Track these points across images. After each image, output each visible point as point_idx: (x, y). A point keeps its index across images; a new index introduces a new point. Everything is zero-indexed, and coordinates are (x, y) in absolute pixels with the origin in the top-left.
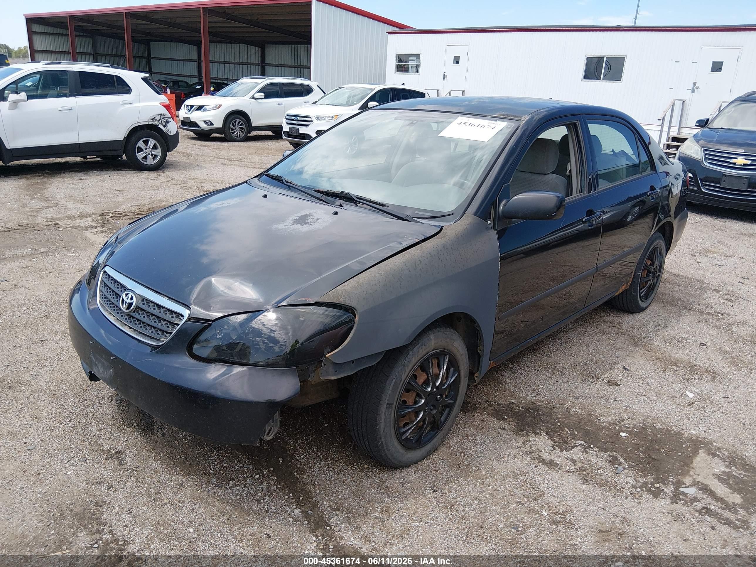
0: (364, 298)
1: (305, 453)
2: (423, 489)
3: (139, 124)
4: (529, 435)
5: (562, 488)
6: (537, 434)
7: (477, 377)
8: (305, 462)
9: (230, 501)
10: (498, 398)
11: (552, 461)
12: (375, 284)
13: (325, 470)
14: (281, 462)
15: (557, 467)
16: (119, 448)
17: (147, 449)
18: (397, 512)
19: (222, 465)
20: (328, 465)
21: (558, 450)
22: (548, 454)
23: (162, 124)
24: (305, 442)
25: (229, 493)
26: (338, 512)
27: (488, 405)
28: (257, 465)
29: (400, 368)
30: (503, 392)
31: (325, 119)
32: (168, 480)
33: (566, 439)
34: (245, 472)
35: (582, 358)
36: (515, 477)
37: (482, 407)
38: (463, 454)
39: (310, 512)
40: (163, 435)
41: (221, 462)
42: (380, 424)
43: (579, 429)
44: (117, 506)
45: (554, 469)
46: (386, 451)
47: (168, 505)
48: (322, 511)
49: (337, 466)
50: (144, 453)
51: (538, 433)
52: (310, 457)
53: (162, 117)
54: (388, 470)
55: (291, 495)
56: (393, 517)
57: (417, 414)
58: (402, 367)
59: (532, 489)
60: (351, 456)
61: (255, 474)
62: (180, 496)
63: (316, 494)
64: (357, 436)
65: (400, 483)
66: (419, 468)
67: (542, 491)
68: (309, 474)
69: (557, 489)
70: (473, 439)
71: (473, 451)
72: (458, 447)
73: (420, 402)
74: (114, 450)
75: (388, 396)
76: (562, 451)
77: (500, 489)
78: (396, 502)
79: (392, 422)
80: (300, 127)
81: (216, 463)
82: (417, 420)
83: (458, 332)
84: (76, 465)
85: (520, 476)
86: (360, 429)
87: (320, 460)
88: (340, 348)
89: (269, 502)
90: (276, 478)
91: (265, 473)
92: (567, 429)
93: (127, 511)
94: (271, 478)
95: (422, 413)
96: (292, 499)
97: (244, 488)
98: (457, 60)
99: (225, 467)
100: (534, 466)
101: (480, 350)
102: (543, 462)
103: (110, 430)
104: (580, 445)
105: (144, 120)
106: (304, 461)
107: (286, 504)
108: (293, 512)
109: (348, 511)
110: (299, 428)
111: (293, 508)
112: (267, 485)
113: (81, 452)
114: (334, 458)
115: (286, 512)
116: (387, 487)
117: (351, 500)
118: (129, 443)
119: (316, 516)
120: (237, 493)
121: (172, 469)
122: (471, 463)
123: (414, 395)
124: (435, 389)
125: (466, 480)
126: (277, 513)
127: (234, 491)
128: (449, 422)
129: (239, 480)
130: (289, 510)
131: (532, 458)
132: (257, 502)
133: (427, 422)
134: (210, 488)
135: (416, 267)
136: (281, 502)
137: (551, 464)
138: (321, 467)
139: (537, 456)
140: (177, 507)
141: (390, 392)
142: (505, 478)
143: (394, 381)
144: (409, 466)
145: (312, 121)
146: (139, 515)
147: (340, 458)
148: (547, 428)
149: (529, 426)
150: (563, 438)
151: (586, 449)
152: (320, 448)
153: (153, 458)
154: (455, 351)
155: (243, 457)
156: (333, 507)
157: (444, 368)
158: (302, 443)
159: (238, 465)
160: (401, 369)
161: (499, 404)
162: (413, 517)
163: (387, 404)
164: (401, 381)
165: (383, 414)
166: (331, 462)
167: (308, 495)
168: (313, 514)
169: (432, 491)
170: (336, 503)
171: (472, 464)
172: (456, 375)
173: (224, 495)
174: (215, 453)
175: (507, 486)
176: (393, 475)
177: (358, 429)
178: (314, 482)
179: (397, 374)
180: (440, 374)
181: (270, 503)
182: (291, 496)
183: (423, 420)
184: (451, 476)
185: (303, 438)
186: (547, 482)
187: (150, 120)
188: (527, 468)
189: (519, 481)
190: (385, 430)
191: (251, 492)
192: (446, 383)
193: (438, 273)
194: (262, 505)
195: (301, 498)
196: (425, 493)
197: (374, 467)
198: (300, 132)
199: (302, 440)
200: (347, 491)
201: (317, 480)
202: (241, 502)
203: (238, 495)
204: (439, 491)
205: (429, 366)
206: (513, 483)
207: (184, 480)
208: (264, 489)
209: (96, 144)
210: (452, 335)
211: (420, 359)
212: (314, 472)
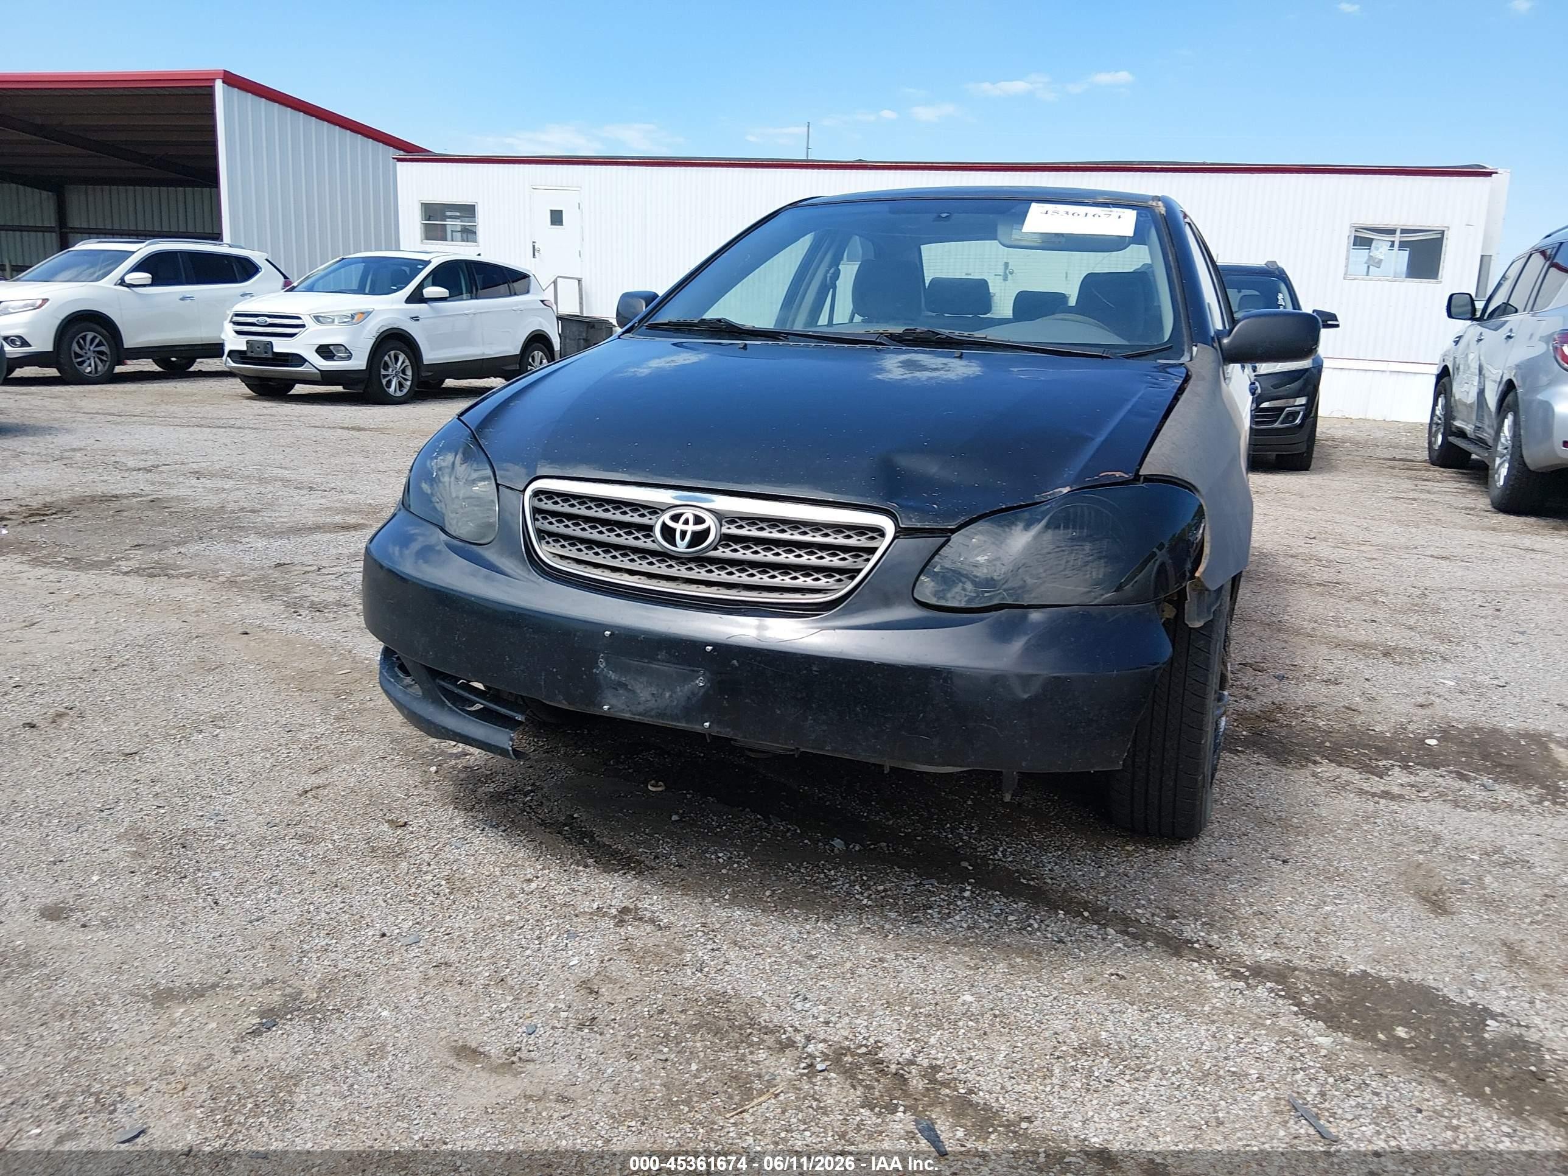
2: (1263, 862)
4: (1305, 766)
11: (1386, 792)
14: (970, 868)
16: (617, 904)
19: (876, 889)
20: (1064, 858)
31: (333, 321)
34: (934, 891)
39: (1132, 930)
44: (760, 994)
48: (1151, 925)
51: (1315, 761)
55: (1061, 912)
56: (1279, 908)
59: (1413, 831)
80: (274, 340)
81: (856, 888)
84: (566, 946)
85: (1373, 818)
88: (1205, 560)
90: (998, 893)
91: (968, 888)
92: (1348, 749)
93: (795, 998)
94: (989, 893)
96: (1073, 917)
98: (557, 218)
100: (1373, 803)
104: (1392, 766)
107: (1076, 925)
111: (1094, 929)
112: (1000, 904)
113: (547, 924)
120: (965, 925)
130: (1093, 934)
131: (1355, 793)
134: (902, 928)
139: (1358, 790)
140: (884, 970)
145: (303, 326)
146: (829, 999)
149: (1290, 755)
153: (716, 905)
159: (905, 884)
162: (1306, 902)
167: (1091, 907)
170: (1159, 908)
188: (1368, 807)
189: (1381, 825)
195: (1086, 914)
196: (1273, 866)
198: (276, 350)
203: (970, 928)
206: (1377, 829)
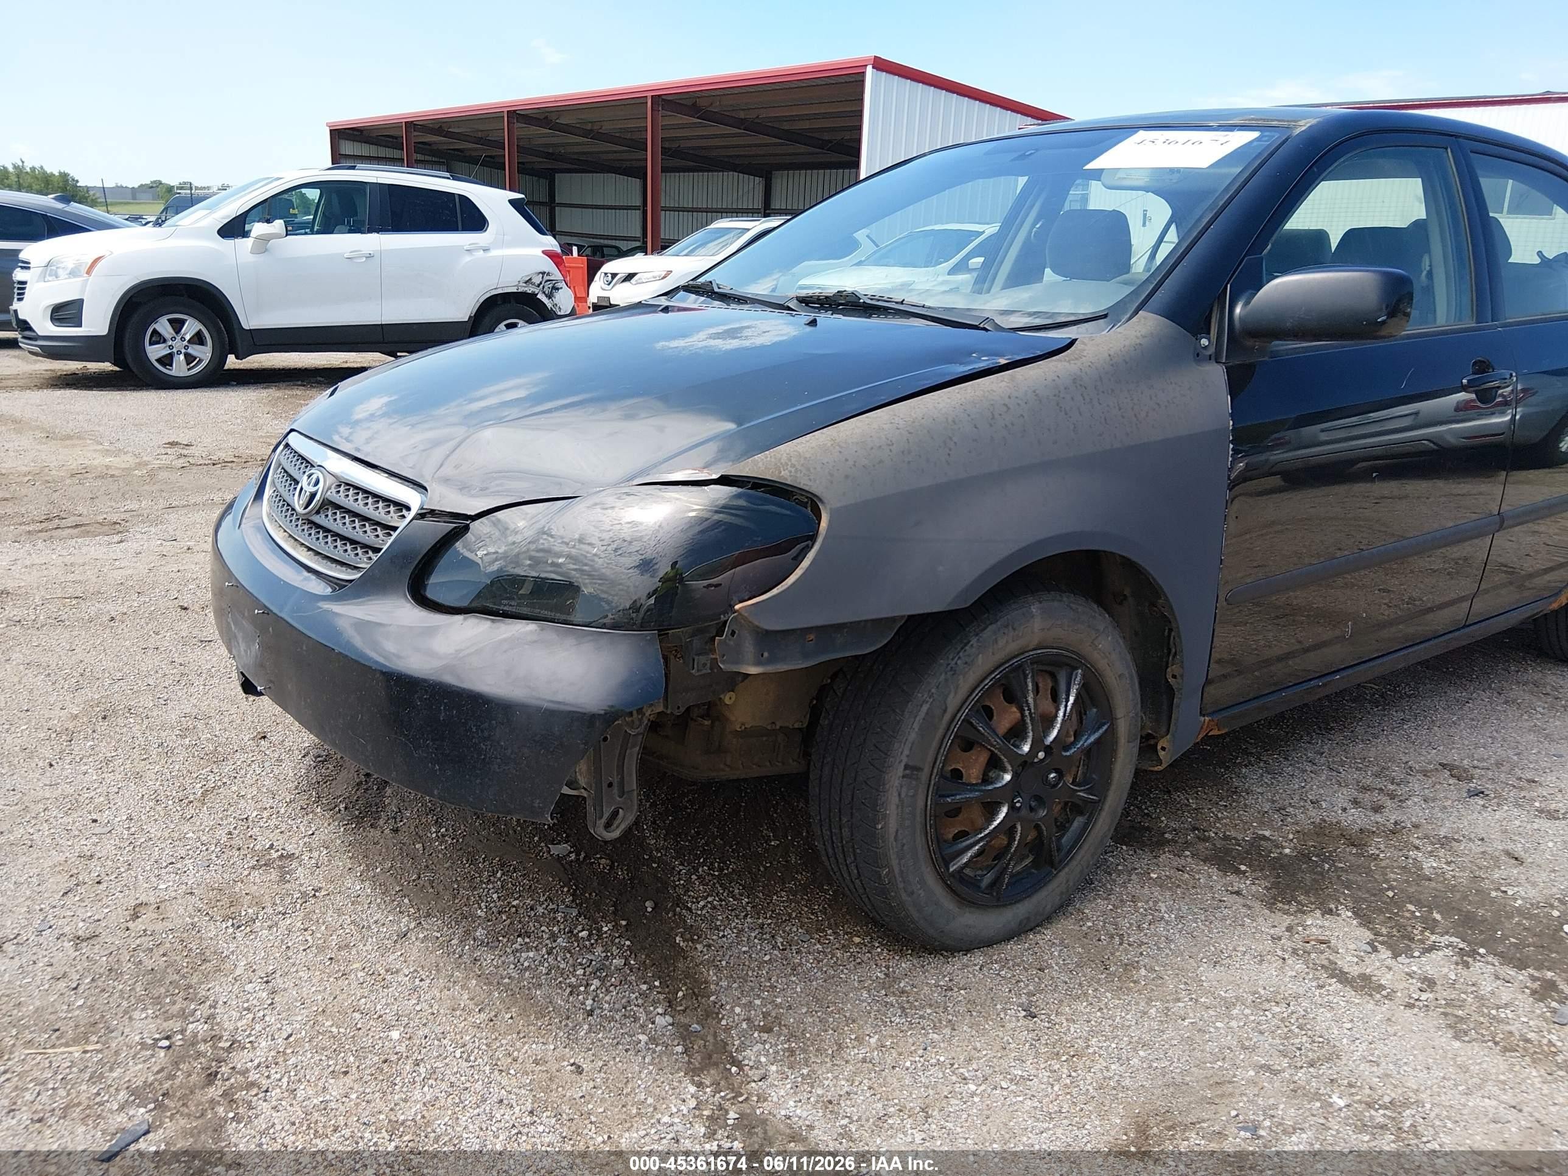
0: (847, 477)
1: (712, 896)
2: (999, 1006)
3: (500, 291)
4: (1304, 913)
5: (1393, 1044)
6: (1330, 912)
7: (1163, 749)
8: (707, 915)
9: (506, 980)
10: (1226, 824)
11: (1365, 978)
12: (880, 447)
13: (752, 938)
14: (649, 909)
15: (1379, 993)
16: (290, 848)
17: (350, 854)
18: (920, 1052)
19: (509, 903)
20: (762, 928)
21: (1385, 954)
22: (1356, 960)
23: (544, 293)
24: (716, 873)
25: (509, 963)
26: (765, 1036)
27: (1199, 838)
28: (590, 911)
29: (943, 676)
30: (1241, 812)
32: (376, 922)
33: (1409, 929)
34: (558, 921)
35: (1459, 754)
36: (1259, 1004)
37: (1180, 840)
38: (1117, 939)
39: (696, 1027)
40: (396, 831)
41: (506, 893)
42: (885, 816)
43: (1448, 909)
44: (242, 964)
45: (1371, 995)
46: (904, 897)
47: (360, 974)
48: (728, 1029)
49: (784, 932)
50: (342, 862)
51: (1331, 910)
52: (721, 905)
53: (546, 278)
54: (911, 955)
55: (657, 983)
56: (908, 1064)
57: (991, 810)
58: (950, 673)
59: (1305, 1038)
60: (825, 914)
61: (580, 928)
62: (392, 957)
63: (718, 988)
64: (830, 851)
65: (941, 986)
66: (995, 957)
67: (1334, 1046)
68: (711, 942)
69: (1379, 1045)
70: (1150, 909)
71: (1146, 935)
72: (1105, 923)
73: (999, 778)
74: (278, 850)
75: (908, 745)
76: (1395, 956)
77: (1212, 1030)
78: (923, 1028)
79: (919, 819)
81: (495, 896)
82: (991, 827)
83: (1108, 613)
84: (185, 872)
85: (1274, 1004)
86: (837, 831)
87: (743, 914)
88: (775, 591)
89: (598, 992)
90: (628, 943)
91: (605, 929)
92: (1411, 907)
93: (262, 978)
94: (617, 940)
95: (1004, 810)
96: (658, 993)
97: (546, 956)
99: (514, 906)
100: (1314, 984)
101: (1174, 677)
102: (1343, 977)
103: (282, 811)
104: (1447, 947)
105: (509, 283)
106: (704, 912)
107: (640, 1001)
108: (653, 1023)
109: (792, 1036)
110: (707, 844)
111: (655, 1012)
112: (604, 954)
113: (204, 848)
114: (779, 914)
115: (636, 1019)
116: (903, 992)
117: (804, 1011)
118: (315, 842)
119: (710, 1038)
120: (526, 964)
121: (394, 901)
122: (1137, 962)
123: (983, 758)
124: (1041, 755)
125: (1120, 999)
126: (613, 1019)
127: (522, 960)
128: (1082, 852)
129: (538, 938)
130: (643, 1017)
131: (1311, 965)
132: (568, 990)
133: (1018, 838)
134: (467, 947)
135: (993, 418)
136: (629, 997)
137: (1365, 985)
138: (743, 930)
139: (1326, 963)
140: (378, 980)
141: (913, 736)
142: (1229, 1005)
143: (925, 708)
144: (967, 951)
146: (285, 990)
147: (794, 915)
148: (1357, 900)
149: (1307, 893)
150: (1401, 927)
151: (1465, 958)
152: (749, 890)
153: (359, 874)
154: (1102, 664)
155: (562, 892)
156: (756, 1023)
157: (1067, 700)
158: (709, 874)
159: (544, 906)
160: (946, 680)
161: (1226, 838)
162: (961, 1070)
163: (906, 767)
164: (945, 711)
165: (896, 794)
166: (769, 921)
167: (698, 990)
168: (702, 1032)
169: (1024, 1013)
170: (765, 1015)
171: (1142, 963)
172: (1105, 728)
173: (497, 967)
174: (499, 875)
175: (1234, 1024)
176: (923, 966)
177: (831, 832)
178: (720, 961)
179: (933, 690)
180: (1056, 716)
181: (601, 995)
182: (657, 987)
183: (1007, 828)
184: (1080, 984)
185: (712, 864)
186: (1349, 1026)
187: (521, 284)
188: (1292, 988)
189: (1270, 1016)
190: (900, 837)
191: (562, 966)
192: (1073, 744)
193: (1055, 442)
194: (580, 997)
195: (680, 994)
196: (1002, 1016)
197: (877, 945)
199: (709, 869)
200: (799, 990)
201: (727, 957)
202: (531, 985)
203: (528, 968)
204: (1043, 1017)
205: (1027, 686)
206: (1252, 1018)
207: (412, 925)
208: (594, 963)
209: (415, 327)
210: (1094, 617)
211: (1003, 664)
212: (724, 939)
